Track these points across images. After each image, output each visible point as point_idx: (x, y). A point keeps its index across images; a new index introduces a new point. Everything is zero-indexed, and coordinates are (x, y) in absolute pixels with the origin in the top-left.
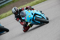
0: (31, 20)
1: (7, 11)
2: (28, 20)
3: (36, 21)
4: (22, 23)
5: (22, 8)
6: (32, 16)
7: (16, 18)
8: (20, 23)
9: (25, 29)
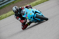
0: (32, 17)
1: (7, 12)
2: (29, 18)
3: (36, 19)
4: (22, 21)
5: (22, 7)
6: (33, 14)
7: (16, 17)
8: (20, 21)
9: (23, 27)
